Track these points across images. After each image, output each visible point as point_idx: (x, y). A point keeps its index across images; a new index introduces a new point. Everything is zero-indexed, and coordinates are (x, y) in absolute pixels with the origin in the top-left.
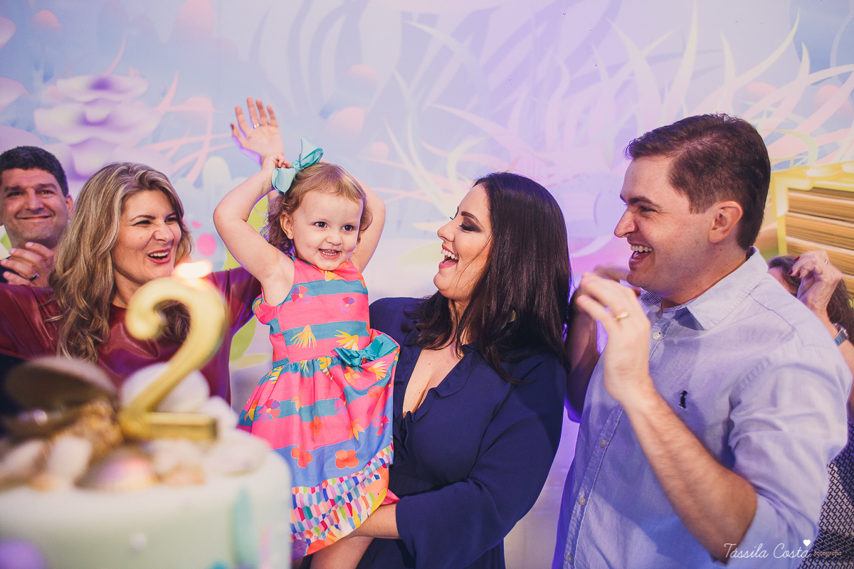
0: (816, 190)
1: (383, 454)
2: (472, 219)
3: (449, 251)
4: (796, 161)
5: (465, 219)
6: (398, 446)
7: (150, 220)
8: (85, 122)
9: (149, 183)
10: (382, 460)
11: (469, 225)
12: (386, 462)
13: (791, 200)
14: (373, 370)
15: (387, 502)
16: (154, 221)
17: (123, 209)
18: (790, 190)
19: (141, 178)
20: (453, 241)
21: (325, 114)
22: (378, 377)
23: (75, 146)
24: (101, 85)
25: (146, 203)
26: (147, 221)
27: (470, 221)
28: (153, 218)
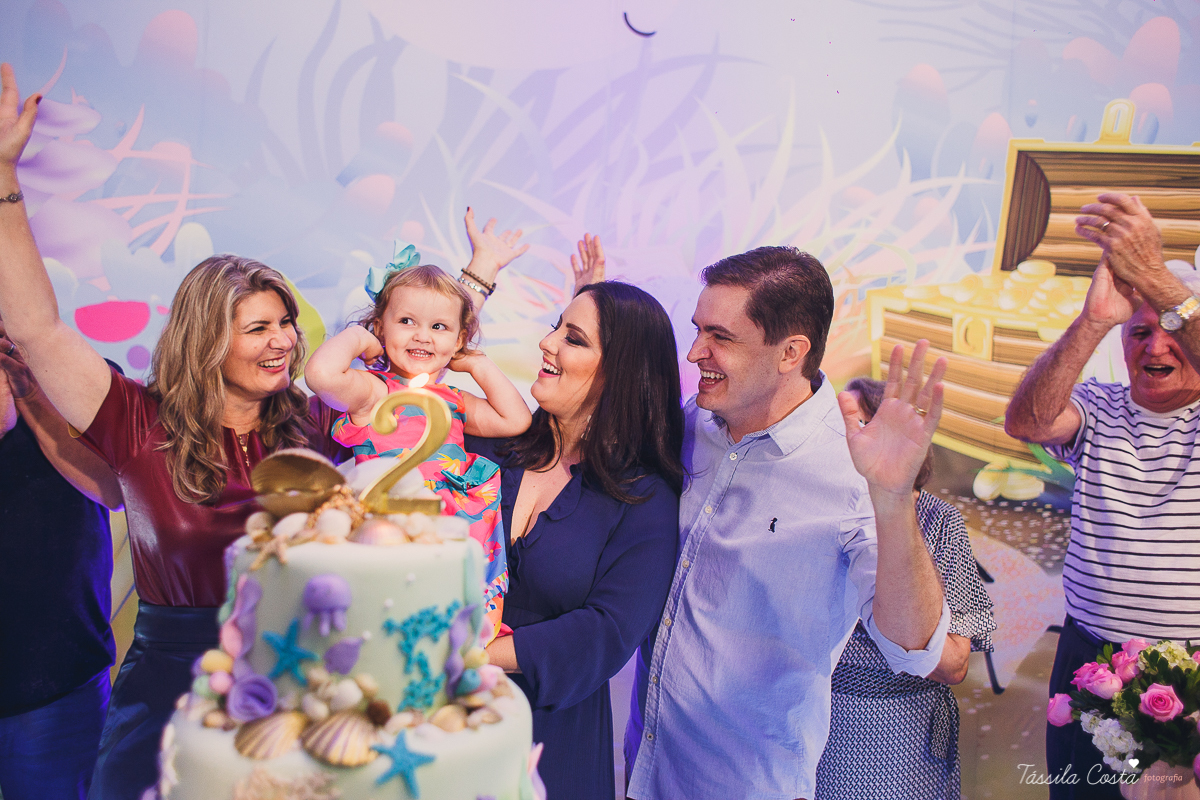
0: (913, 313)
1: (499, 581)
2: (580, 334)
3: (552, 365)
4: (894, 279)
5: (570, 332)
6: (512, 573)
7: (265, 325)
9: (262, 283)
10: (498, 587)
11: (575, 339)
12: (503, 590)
13: (887, 322)
14: (481, 494)
15: (503, 634)
16: (268, 326)
17: (235, 315)
18: (887, 310)
19: (254, 277)
20: (557, 355)
22: (487, 502)
25: (261, 306)
26: (262, 327)
27: (577, 335)
28: (268, 323)
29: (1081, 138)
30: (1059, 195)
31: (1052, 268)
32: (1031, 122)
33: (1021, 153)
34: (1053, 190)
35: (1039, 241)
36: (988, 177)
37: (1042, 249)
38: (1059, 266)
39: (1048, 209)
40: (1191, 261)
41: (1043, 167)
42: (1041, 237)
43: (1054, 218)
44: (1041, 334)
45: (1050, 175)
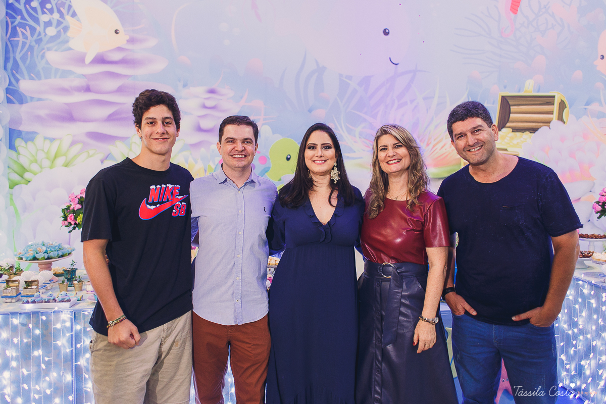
8: (205, 107)
21: (310, 111)
23: (200, 117)
24: (212, 91)
29: (519, 91)
30: (513, 108)
31: (511, 130)
32: (505, 87)
33: (502, 96)
34: (511, 107)
35: (507, 122)
36: (493, 104)
37: (508, 125)
38: (513, 129)
39: (510, 113)
40: (549, 126)
41: (508, 100)
42: (508, 121)
43: (512, 115)
44: (508, 150)
45: (510, 103)
